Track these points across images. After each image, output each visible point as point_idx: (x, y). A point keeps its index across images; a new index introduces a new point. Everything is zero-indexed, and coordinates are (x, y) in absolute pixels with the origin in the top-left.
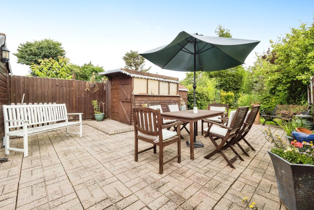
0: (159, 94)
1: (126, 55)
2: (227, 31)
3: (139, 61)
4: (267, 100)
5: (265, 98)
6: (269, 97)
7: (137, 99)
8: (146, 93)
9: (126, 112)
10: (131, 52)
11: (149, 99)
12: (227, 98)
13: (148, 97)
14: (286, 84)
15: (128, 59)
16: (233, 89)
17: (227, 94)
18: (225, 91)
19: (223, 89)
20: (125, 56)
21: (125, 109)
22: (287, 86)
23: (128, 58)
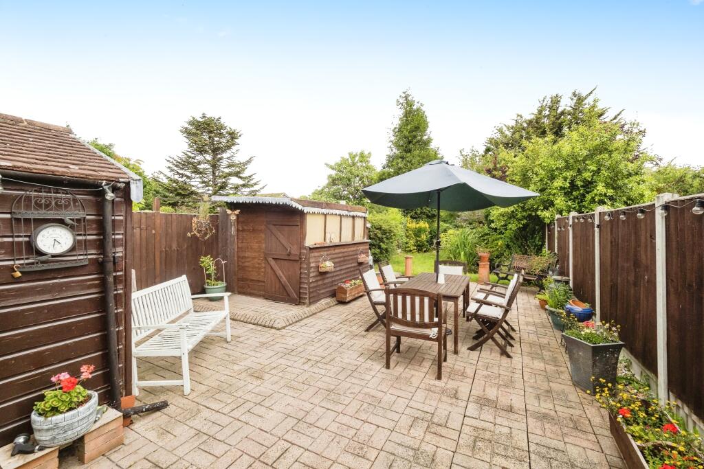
0: (340, 240)
1: (191, 123)
2: (419, 105)
3: (224, 140)
4: (484, 240)
5: (482, 236)
6: (488, 234)
7: (313, 254)
8: (322, 241)
9: (287, 279)
10: (204, 117)
11: (328, 253)
12: (418, 232)
13: (326, 249)
14: (521, 220)
15: (194, 134)
16: (428, 216)
17: (418, 226)
18: (415, 220)
19: (411, 217)
20: (187, 126)
21: (283, 273)
22: (523, 222)
23: (194, 130)
